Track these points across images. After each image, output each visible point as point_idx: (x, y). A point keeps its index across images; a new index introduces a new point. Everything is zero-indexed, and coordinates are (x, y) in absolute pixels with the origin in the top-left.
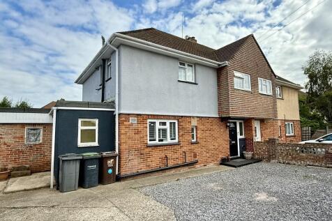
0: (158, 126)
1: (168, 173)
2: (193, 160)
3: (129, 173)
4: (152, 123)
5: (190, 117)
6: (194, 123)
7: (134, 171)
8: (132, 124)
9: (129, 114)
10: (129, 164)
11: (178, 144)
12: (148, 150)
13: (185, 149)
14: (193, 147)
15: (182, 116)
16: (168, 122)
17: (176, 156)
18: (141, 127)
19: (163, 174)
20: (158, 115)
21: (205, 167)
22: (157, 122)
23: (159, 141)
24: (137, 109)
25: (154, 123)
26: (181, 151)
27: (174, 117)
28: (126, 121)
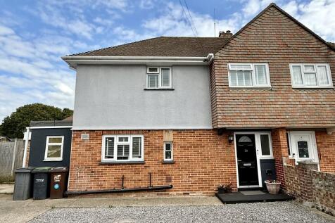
0: (117, 142)
1: (126, 196)
2: (165, 184)
3: (77, 190)
4: (110, 138)
5: (162, 130)
6: (169, 138)
7: (83, 189)
8: (84, 140)
9: (80, 131)
10: (78, 182)
11: (142, 163)
12: (100, 168)
13: (152, 169)
14: (165, 168)
15: (149, 131)
16: (130, 138)
17: (137, 177)
18: (93, 143)
19: (119, 198)
20: (115, 131)
21: (187, 196)
22: (116, 138)
23: (118, 158)
24: (90, 125)
25: (113, 139)
26: (146, 172)
27: (138, 131)
28: (77, 137)
